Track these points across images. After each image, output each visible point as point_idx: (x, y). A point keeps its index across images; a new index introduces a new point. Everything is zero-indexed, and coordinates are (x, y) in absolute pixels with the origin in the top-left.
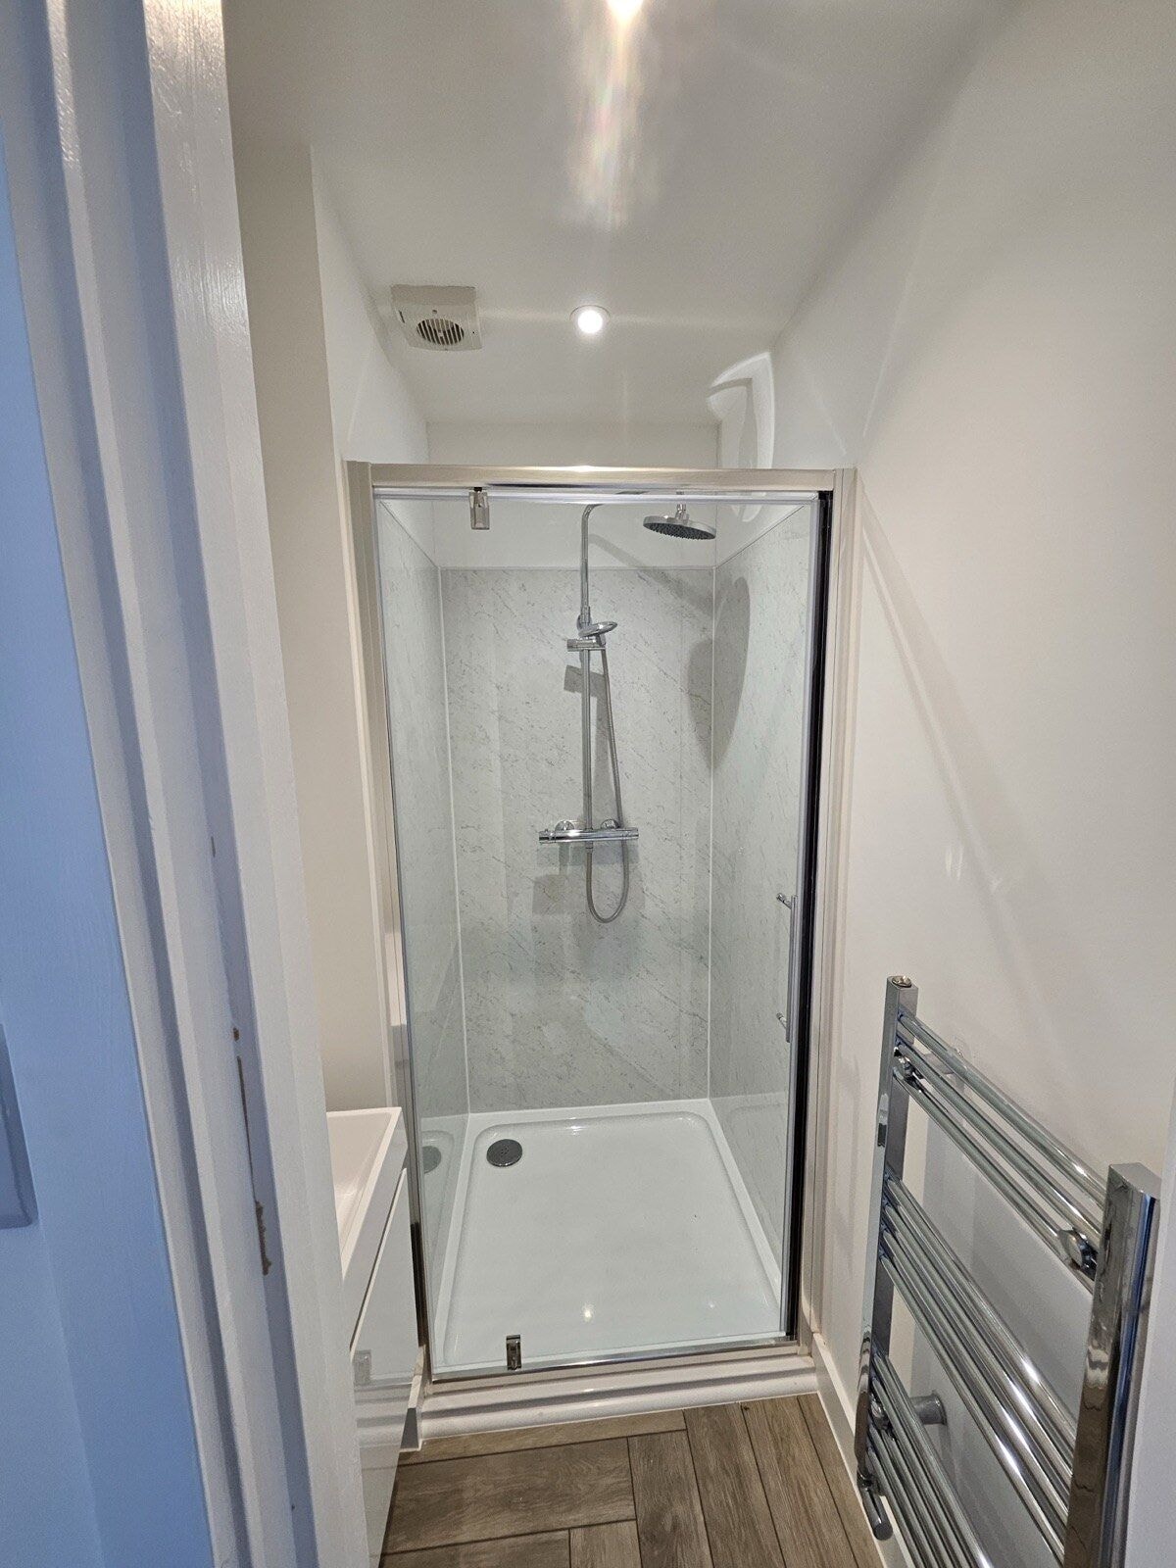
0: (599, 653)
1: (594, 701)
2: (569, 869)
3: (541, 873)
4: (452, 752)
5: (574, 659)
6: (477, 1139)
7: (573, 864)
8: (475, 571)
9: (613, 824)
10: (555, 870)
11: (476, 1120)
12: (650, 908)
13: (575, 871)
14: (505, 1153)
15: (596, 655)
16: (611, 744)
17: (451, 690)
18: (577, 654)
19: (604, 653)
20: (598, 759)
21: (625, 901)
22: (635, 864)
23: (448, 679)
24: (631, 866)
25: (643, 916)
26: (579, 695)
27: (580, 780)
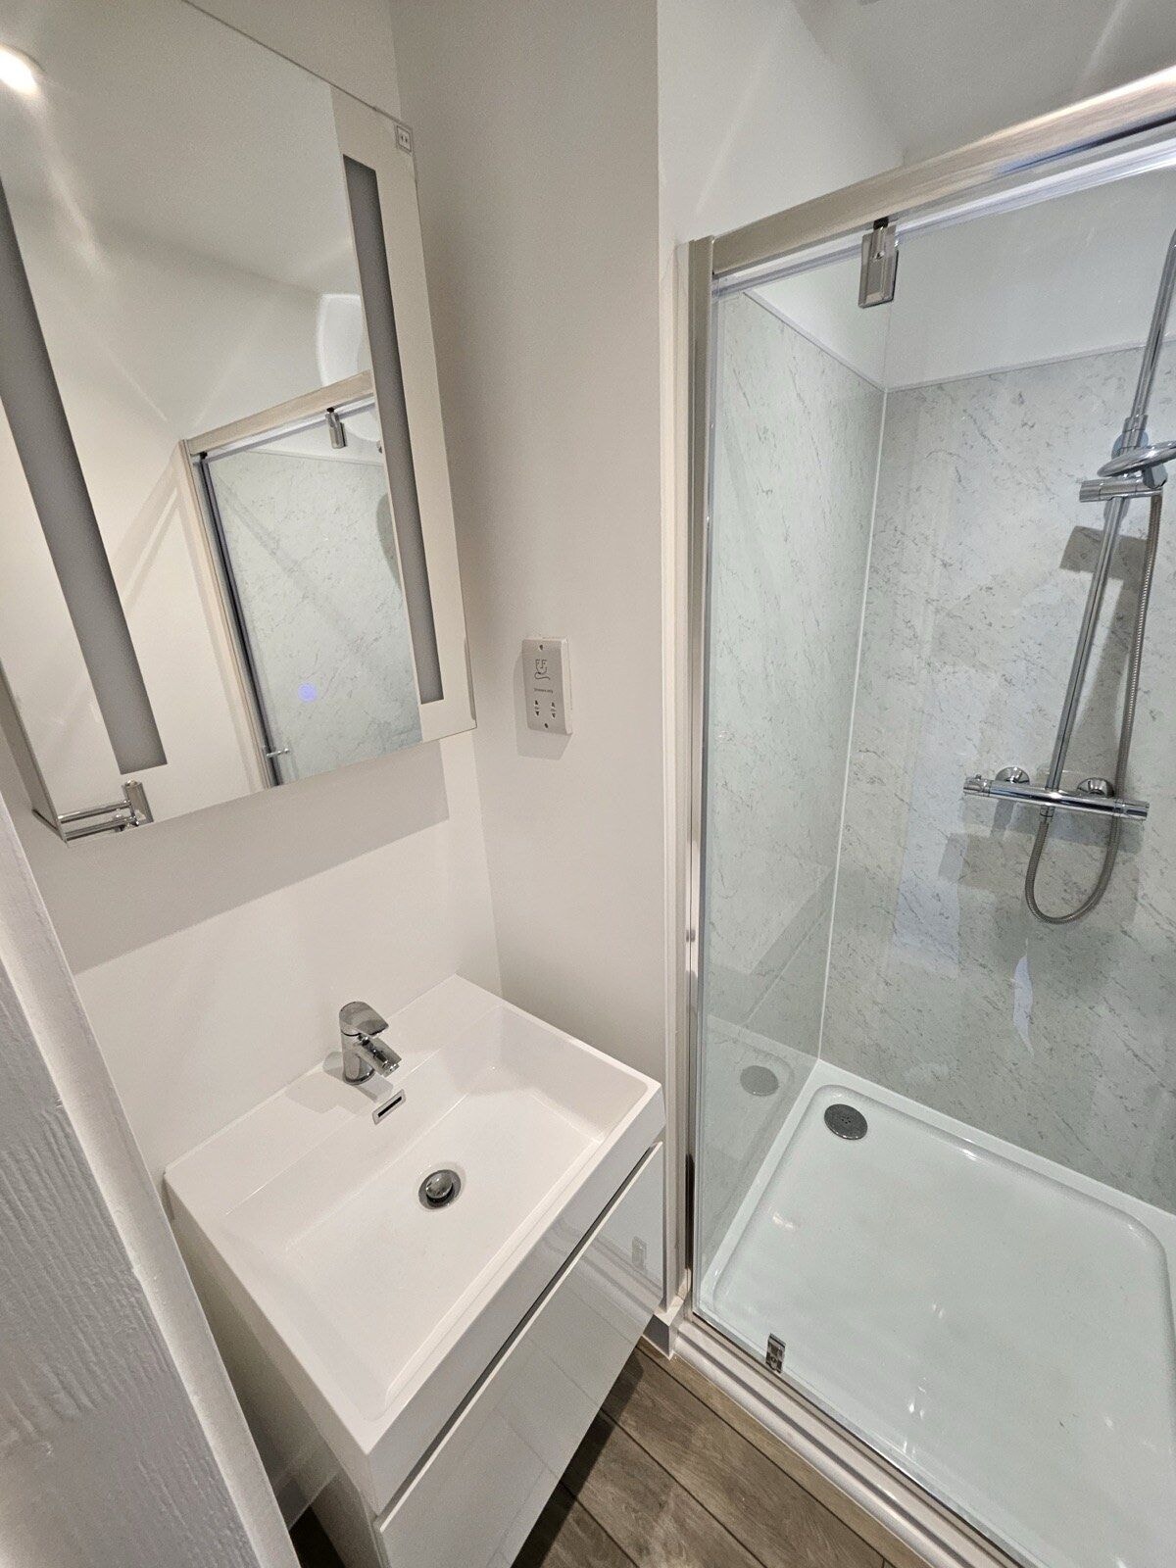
0: (1146, 502)
1: (1114, 589)
2: (1007, 833)
3: (960, 829)
4: (863, 654)
5: (1093, 517)
6: (818, 1090)
7: (1017, 829)
8: (940, 386)
9: (1102, 786)
10: (985, 831)
11: (823, 1071)
12: (1142, 923)
13: (1017, 840)
14: (846, 1122)
15: (1140, 507)
16: (1132, 661)
17: (874, 570)
18: (1099, 507)
19: (1156, 503)
20: (1100, 681)
21: (1097, 902)
22: (1130, 855)
23: (873, 553)
24: (1121, 855)
25: (1125, 933)
26: (1086, 577)
27: (1057, 711)
